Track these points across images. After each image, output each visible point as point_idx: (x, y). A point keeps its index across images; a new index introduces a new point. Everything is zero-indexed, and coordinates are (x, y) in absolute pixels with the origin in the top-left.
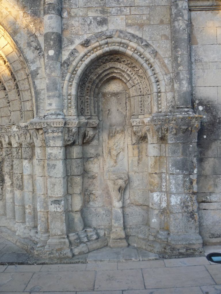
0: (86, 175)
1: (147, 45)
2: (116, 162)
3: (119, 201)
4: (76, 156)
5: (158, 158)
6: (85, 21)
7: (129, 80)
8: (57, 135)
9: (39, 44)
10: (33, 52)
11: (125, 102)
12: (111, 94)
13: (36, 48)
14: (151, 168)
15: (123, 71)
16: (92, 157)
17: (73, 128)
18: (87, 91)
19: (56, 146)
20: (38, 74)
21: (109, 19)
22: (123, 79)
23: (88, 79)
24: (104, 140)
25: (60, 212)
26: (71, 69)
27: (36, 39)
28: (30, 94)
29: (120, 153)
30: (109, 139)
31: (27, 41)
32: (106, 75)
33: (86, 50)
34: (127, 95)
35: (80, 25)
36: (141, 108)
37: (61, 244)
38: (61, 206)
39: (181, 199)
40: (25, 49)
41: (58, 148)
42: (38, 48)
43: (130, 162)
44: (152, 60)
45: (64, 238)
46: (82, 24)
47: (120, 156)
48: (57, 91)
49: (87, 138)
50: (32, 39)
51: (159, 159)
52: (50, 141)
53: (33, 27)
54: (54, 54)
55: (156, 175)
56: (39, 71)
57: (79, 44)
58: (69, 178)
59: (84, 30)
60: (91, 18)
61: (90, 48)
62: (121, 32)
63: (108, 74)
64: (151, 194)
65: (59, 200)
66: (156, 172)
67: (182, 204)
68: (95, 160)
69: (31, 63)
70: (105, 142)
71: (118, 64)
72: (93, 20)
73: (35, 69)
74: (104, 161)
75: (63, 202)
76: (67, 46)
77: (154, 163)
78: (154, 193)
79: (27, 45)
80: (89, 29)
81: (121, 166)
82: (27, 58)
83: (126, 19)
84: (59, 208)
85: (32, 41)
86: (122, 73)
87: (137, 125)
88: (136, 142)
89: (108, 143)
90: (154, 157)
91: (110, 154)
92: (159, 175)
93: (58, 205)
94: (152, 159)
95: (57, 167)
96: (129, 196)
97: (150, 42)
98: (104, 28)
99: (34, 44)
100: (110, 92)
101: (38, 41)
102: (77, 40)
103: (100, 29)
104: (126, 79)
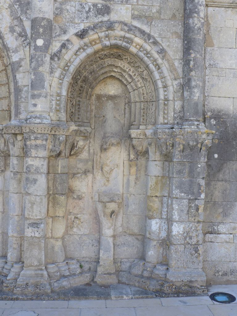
0: (71, 195)
1: (155, 43)
2: (108, 181)
3: (109, 228)
4: (61, 171)
5: (160, 178)
6: (84, 8)
7: (131, 82)
8: (41, 144)
9: (24, 30)
10: (16, 40)
11: (124, 108)
12: (108, 97)
13: (20, 35)
14: (151, 190)
15: (125, 71)
16: (79, 173)
17: (60, 136)
18: (79, 92)
19: (38, 156)
20: (21, 66)
21: (112, 7)
22: (123, 80)
23: (80, 77)
24: (96, 153)
25: (39, 238)
26: (62, 64)
27: (22, 23)
28: (8, 90)
29: (114, 171)
30: (101, 151)
31: (9, 25)
32: (103, 74)
33: (82, 42)
34: (127, 99)
35: (77, 12)
36: (143, 117)
37: (38, 277)
38: (40, 230)
39: (184, 228)
40: (7, 34)
41: (41, 159)
43: (125, 181)
44: (160, 61)
45: (41, 270)
46: (78, 11)
47: (114, 174)
48: (44, 90)
49: (76, 149)
50: (16, 22)
51: (161, 180)
52: (32, 150)
53: (18, 8)
54: (43, 44)
55: (156, 198)
56: (23, 63)
57: (73, 35)
58: (51, 197)
59: (80, 18)
60: (90, 4)
61: (86, 40)
63: (106, 72)
64: (148, 221)
65: (38, 222)
66: (157, 195)
67: (185, 235)
68: (83, 176)
69: (13, 52)
70: (96, 155)
71: (118, 61)
72: (92, 7)
73: (17, 59)
74: (94, 178)
75: (42, 225)
76: (59, 35)
77: (155, 184)
78: (153, 219)
79: (9, 30)
80: (87, 18)
81: (114, 186)
82: (9, 46)
83: (132, 9)
84: (38, 233)
85: (16, 25)
86: (123, 73)
87: (137, 137)
88: (134, 158)
89: (100, 157)
90: (155, 177)
91: (102, 170)
92: (160, 199)
93: (36, 229)
94: (152, 179)
95: (38, 183)
96: (121, 222)
97: (159, 40)
98: (105, 18)
99: (18, 29)
100: (106, 95)
101: (24, 26)
102: (71, 29)
103: (101, 18)
104: (126, 80)
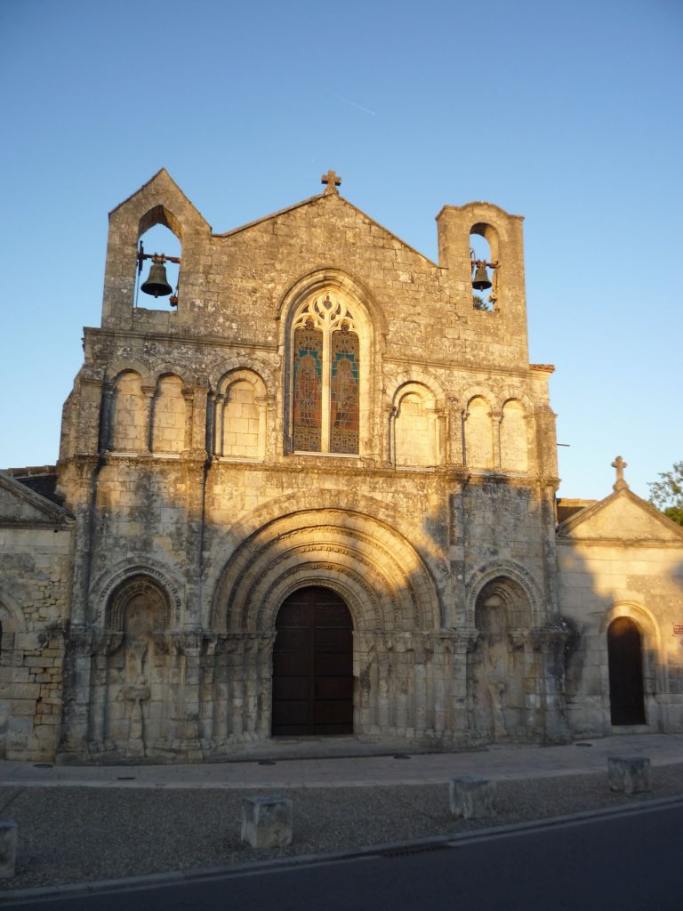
2: (495, 668)
3: (498, 704)
5: (533, 665)
6: (481, 551)
7: (508, 598)
8: (464, 644)
9: (446, 567)
10: (441, 573)
11: (502, 616)
12: (491, 607)
13: (443, 570)
14: (527, 673)
15: (505, 590)
20: (444, 592)
21: (499, 550)
22: (503, 597)
23: (481, 596)
25: (464, 710)
27: (444, 563)
29: (498, 660)
30: (489, 647)
31: (436, 563)
34: (505, 609)
39: (554, 699)
40: (435, 570)
41: (463, 654)
42: (445, 570)
43: (507, 667)
44: (530, 586)
46: (479, 553)
47: (498, 663)
48: (463, 608)
50: (440, 562)
52: (458, 649)
53: (441, 553)
54: (462, 578)
56: (446, 589)
57: (477, 570)
59: (481, 558)
60: (485, 548)
61: (485, 573)
62: (508, 561)
63: (494, 592)
64: (526, 696)
65: (463, 699)
66: (532, 677)
67: (555, 703)
69: (438, 581)
70: (486, 650)
71: (502, 585)
72: (487, 551)
73: (442, 587)
74: (485, 667)
75: (466, 701)
76: (470, 571)
77: (530, 669)
78: (530, 695)
79: (436, 567)
80: (485, 558)
81: (499, 672)
82: (435, 577)
83: (512, 551)
87: (516, 637)
88: (512, 651)
89: (489, 651)
90: (530, 664)
91: (490, 661)
92: (534, 680)
93: (462, 704)
94: (527, 666)
95: (461, 671)
97: (529, 571)
98: (496, 558)
99: (442, 566)
102: (476, 566)
103: (493, 558)
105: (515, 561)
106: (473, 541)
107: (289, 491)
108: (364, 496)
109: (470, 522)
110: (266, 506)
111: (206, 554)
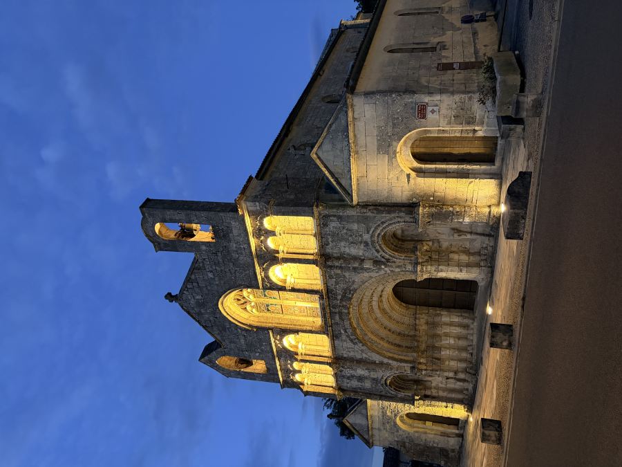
2: (443, 234)
6: (366, 250)
16: (439, 246)
21: (365, 241)
23: (395, 248)
26: (390, 258)
30: (429, 236)
33: (381, 251)
35: (368, 252)
57: (378, 254)
62: (371, 236)
68: (441, 244)
72: (365, 247)
74: (442, 239)
76: (379, 259)
80: (370, 249)
81: (446, 232)
83: (365, 233)
91: (438, 236)
100: (402, 234)
102: (375, 255)
103: (370, 245)
105: (371, 232)
106: (361, 254)
107: (343, 332)
108: (340, 303)
109: (348, 254)
110: (352, 341)
111: (377, 362)
